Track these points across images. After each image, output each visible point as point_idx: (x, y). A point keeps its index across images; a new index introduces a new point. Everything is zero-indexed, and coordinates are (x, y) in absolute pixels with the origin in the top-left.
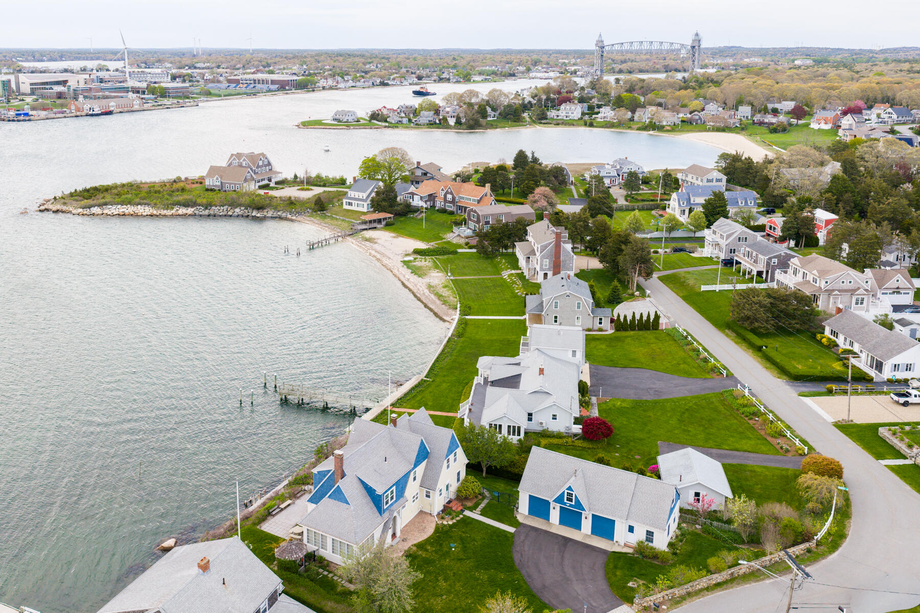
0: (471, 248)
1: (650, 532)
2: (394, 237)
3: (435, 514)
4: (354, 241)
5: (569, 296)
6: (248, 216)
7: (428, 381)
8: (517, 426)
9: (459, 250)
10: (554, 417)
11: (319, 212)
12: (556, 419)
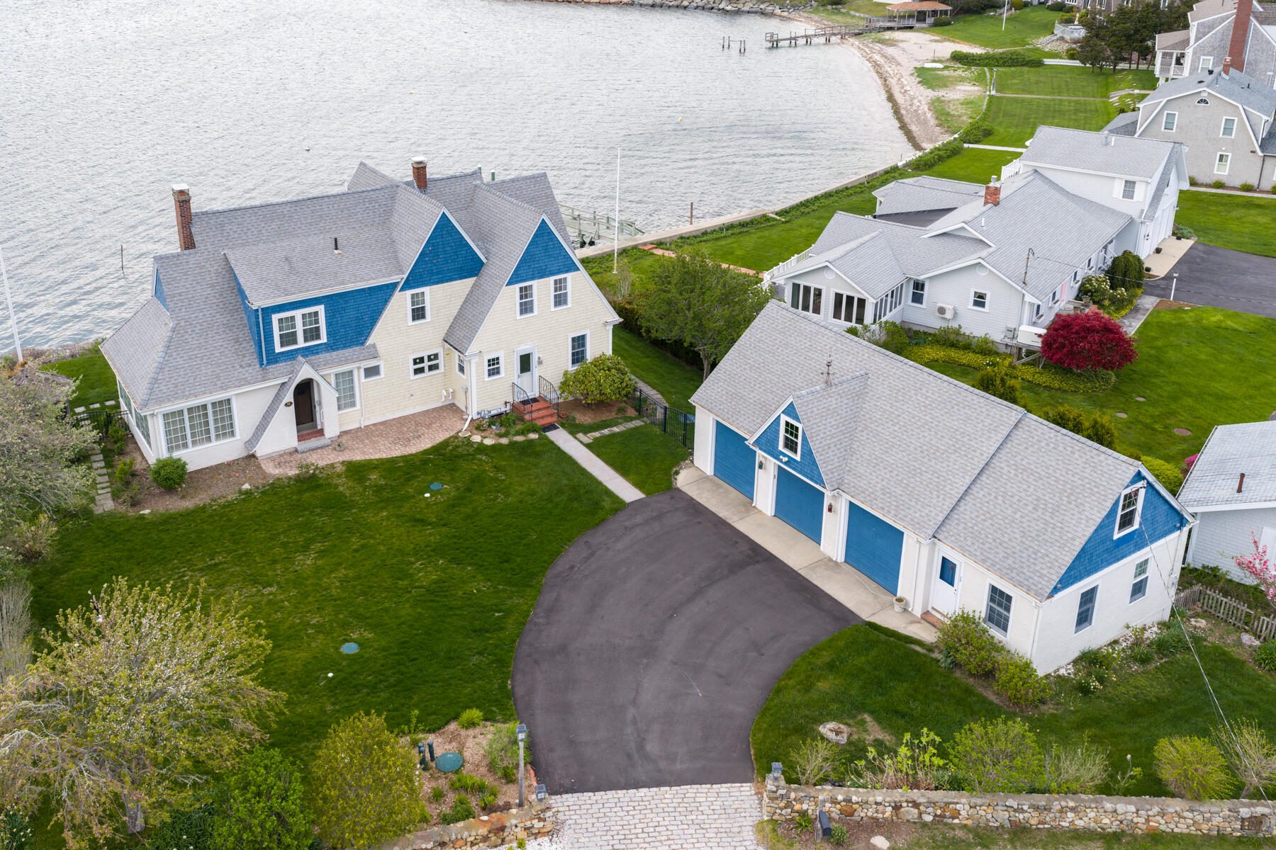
0: (1072, 57)
1: (1002, 593)
2: (936, 41)
3: (473, 414)
4: (857, 43)
5: (1203, 101)
6: (712, 8)
7: (776, 220)
8: (856, 296)
9: (1047, 61)
10: (980, 300)
11: (829, 7)
12: (982, 305)
